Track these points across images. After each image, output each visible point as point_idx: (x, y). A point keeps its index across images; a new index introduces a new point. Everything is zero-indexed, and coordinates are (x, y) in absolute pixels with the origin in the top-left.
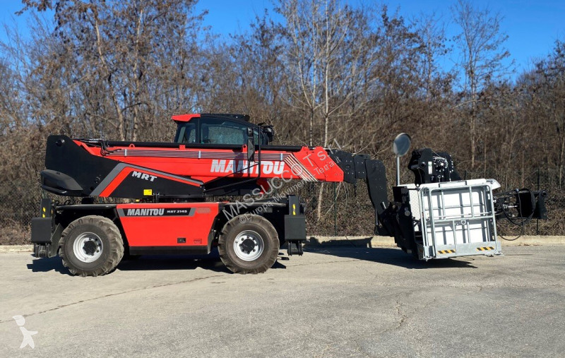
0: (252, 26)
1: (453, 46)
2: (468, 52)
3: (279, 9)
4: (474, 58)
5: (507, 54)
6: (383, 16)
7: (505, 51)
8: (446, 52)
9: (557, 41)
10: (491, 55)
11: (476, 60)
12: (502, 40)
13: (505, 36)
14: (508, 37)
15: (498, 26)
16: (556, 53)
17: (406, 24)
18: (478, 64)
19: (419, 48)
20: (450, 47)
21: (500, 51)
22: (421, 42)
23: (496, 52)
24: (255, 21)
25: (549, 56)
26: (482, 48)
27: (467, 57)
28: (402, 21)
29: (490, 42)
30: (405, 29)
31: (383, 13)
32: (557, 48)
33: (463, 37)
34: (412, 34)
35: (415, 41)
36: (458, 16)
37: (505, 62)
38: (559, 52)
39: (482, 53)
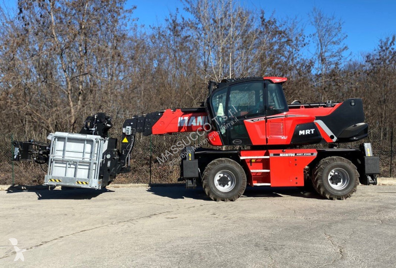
0: (167, 20)
1: (309, 41)
2: (320, 45)
3: (188, 9)
4: (324, 50)
5: (346, 48)
6: (262, 18)
7: (344, 46)
8: (305, 45)
9: (381, 40)
10: (335, 48)
11: (325, 52)
12: (343, 38)
13: (345, 35)
14: (347, 36)
15: (341, 28)
16: (380, 49)
17: (278, 24)
18: (326, 54)
19: (287, 41)
20: (308, 42)
21: (341, 46)
22: (287, 37)
23: (339, 46)
24: (169, 17)
25: (375, 50)
26: (329, 43)
27: (320, 49)
28: (275, 22)
29: (335, 39)
30: (277, 27)
31: (261, 15)
32: (380, 45)
33: (317, 35)
34: (281, 31)
35: (283, 37)
36: (313, 20)
37: (345, 54)
38: (382, 48)
39: (329, 47)
